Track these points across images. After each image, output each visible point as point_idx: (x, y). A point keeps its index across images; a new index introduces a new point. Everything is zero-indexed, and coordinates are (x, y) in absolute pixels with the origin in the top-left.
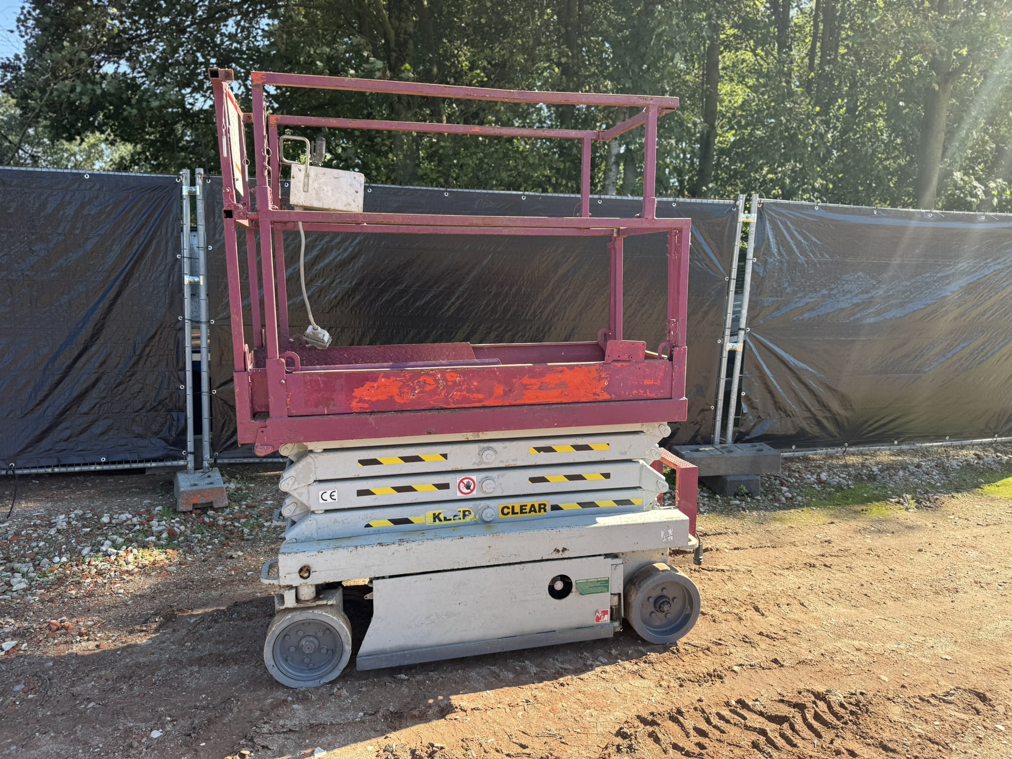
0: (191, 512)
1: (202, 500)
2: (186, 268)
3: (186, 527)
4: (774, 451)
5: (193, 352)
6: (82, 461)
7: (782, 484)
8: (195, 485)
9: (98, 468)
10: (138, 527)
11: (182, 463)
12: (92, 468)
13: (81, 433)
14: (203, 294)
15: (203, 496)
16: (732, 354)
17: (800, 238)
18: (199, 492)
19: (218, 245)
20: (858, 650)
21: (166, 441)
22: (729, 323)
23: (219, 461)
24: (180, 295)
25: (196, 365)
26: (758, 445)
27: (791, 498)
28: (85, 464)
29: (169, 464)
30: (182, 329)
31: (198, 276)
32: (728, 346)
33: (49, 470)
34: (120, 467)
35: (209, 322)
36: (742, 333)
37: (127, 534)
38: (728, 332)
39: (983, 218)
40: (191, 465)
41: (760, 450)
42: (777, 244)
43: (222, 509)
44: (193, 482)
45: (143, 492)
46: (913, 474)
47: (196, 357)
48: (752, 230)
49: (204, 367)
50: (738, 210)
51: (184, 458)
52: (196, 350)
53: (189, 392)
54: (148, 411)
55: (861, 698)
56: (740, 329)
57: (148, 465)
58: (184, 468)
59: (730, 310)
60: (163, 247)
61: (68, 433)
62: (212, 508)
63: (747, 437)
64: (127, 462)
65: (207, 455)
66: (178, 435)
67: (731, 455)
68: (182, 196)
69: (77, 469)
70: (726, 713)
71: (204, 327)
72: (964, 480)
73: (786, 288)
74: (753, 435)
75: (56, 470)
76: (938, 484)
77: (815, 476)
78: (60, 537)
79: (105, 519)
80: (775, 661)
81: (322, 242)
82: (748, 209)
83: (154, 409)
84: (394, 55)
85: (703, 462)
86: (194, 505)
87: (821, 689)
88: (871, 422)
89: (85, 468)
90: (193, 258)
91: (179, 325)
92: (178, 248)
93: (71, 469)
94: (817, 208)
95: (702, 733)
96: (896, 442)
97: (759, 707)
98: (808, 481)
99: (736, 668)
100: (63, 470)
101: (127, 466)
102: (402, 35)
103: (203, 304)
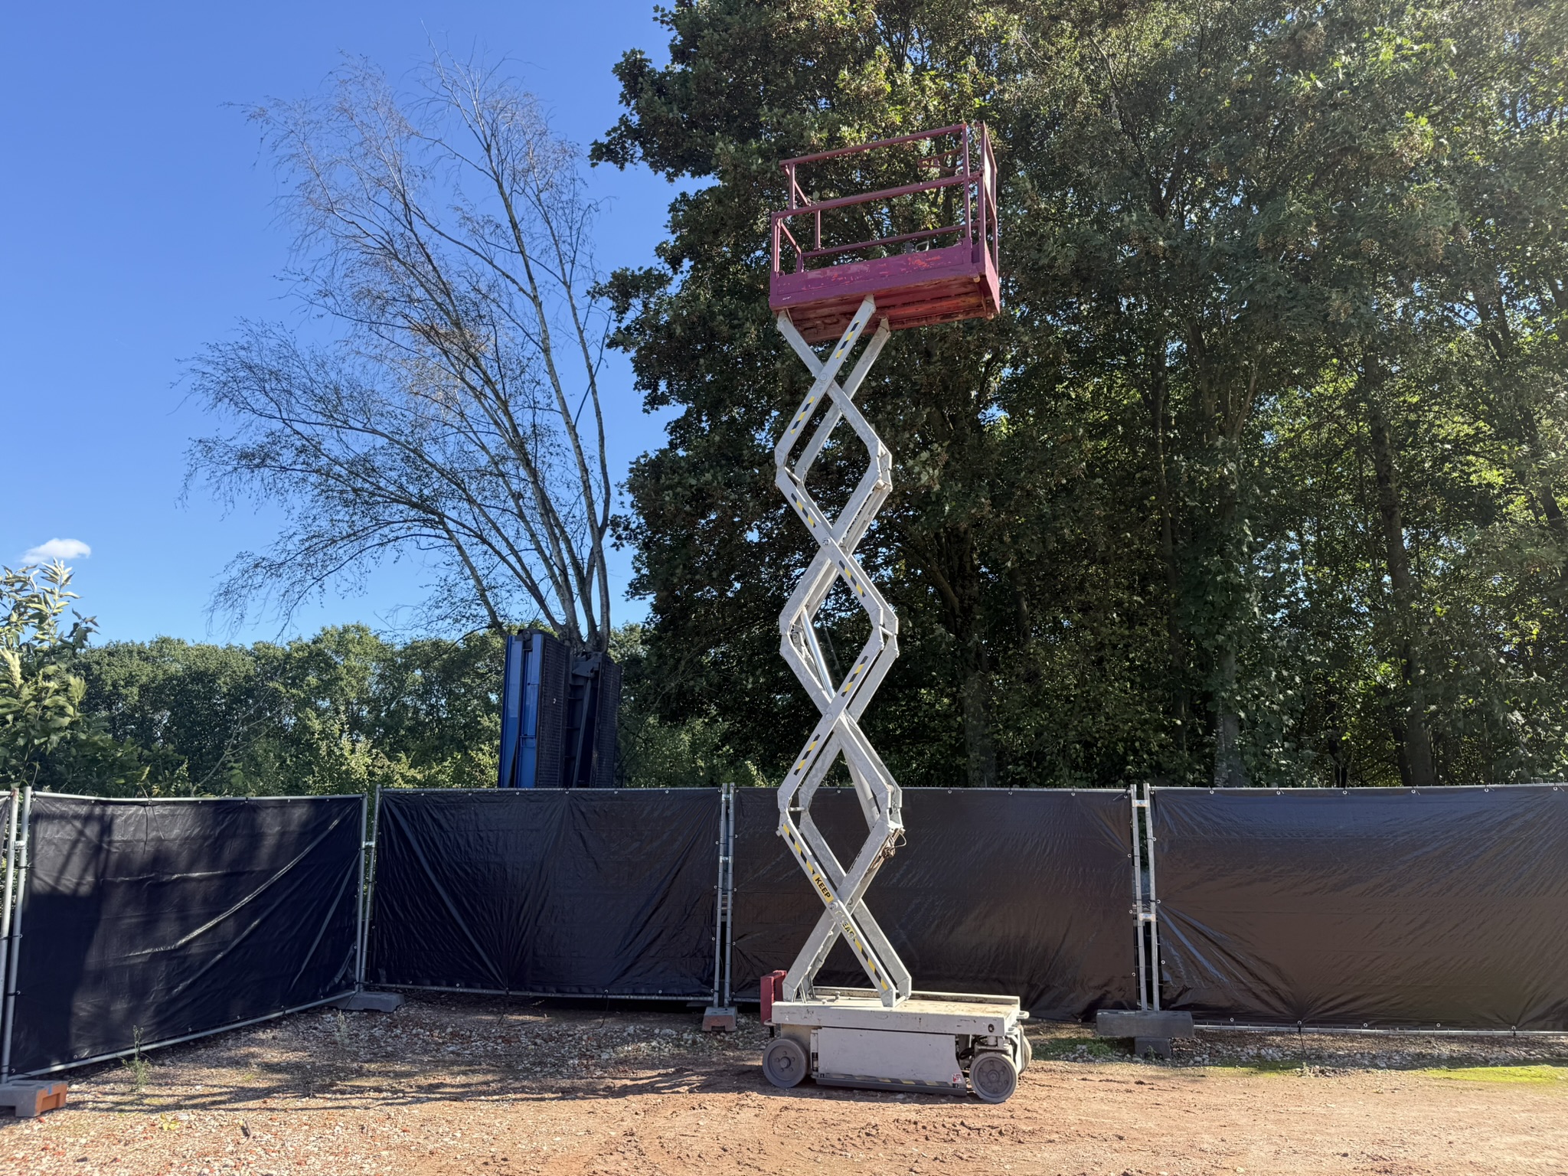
0: (710, 1032)
1: (718, 1025)
2: (721, 852)
4: (1186, 1017)
5: (722, 915)
6: (647, 992)
9: (657, 998)
10: (675, 1037)
11: (710, 999)
12: (652, 998)
13: (649, 971)
14: (730, 870)
15: (718, 1022)
16: (1148, 924)
17: (1201, 820)
18: (718, 1019)
19: (742, 834)
22: (1139, 895)
23: (735, 1001)
24: (716, 871)
25: (724, 924)
28: (649, 995)
29: (701, 998)
30: (716, 895)
31: (728, 856)
32: (1142, 917)
33: (628, 997)
34: (670, 998)
35: (733, 891)
36: (1153, 905)
38: (1140, 905)
40: (716, 1001)
42: (1177, 824)
43: (731, 1032)
44: (716, 1013)
47: (724, 918)
48: (1148, 813)
49: (729, 924)
50: (1131, 798)
51: (711, 995)
52: (724, 913)
53: (718, 943)
54: (691, 957)
56: (1151, 902)
57: (688, 998)
58: (711, 1004)
59: (1138, 884)
60: (708, 836)
61: (641, 971)
62: (725, 1031)
63: (1172, 1005)
64: (675, 995)
65: (727, 994)
66: (708, 976)
68: (721, 801)
69: (644, 998)
71: (730, 894)
74: (1178, 1004)
75: (631, 997)
79: (657, 1031)
83: (694, 955)
86: (713, 1027)
89: (648, 998)
90: (727, 844)
91: (714, 893)
92: (717, 839)
93: (640, 998)
94: (1212, 792)
96: (1366, 1025)
98: (1244, 1054)
100: (636, 998)
101: (675, 998)
103: (730, 876)
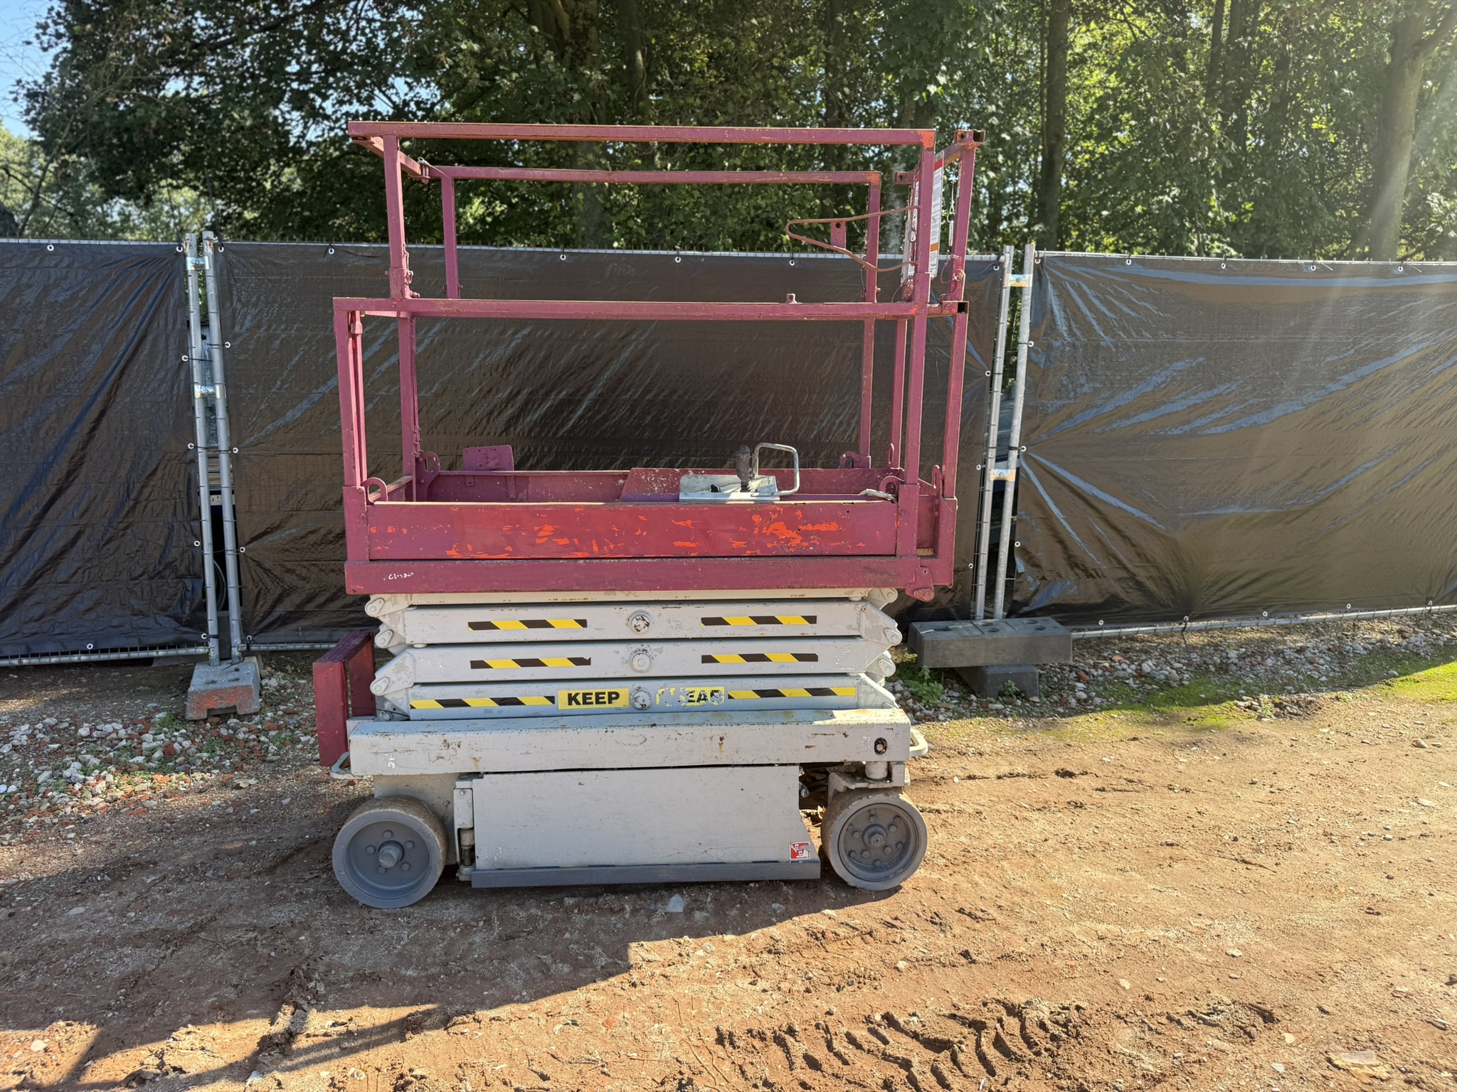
0: (205, 721)
1: (221, 704)
2: (197, 377)
3: (193, 742)
4: (1062, 630)
5: (212, 493)
6: (61, 649)
7: (1079, 679)
8: (213, 682)
9: (84, 658)
10: (124, 743)
11: (201, 650)
12: (75, 658)
13: (59, 609)
14: (221, 412)
15: (221, 698)
16: (1000, 485)
17: (1103, 309)
18: (215, 692)
19: (239, 340)
20: (1101, 938)
21: (177, 619)
22: (993, 441)
23: (253, 648)
24: (190, 414)
25: (216, 512)
26: (1040, 621)
27: (1085, 701)
28: (64, 654)
29: (182, 651)
30: (194, 461)
31: (213, 384)
32: (994, 474)
33: (15, 662)
34: (113, 656)
35: (231, 449)
36: (1014, 454)
37: (107, 753)
38: (992, 454)
39: (1401, 270)
40: (214, 654)
41: (1041, 629)
42: (1067, 319)
43: (249, 716)
44: (211, 678)
45: (153, 691)
46: (1288, 662)
47: (216, 500)
48: (1027, 298)
49: (227, 515)
50: (1002, 270)
51: (205, 644)
52: (215, 492)
53: (208, 550)
54: (151, 578)
55: (1074, 1015)
56: (1011, 448)
57: (154, 654)
58: (204, 658)
59: (995, 421)
60: (161, 346)
61: (37, 611)
62: (236, 715)
63: (1026, 609)
64: (124, 650)
65: (236, 639)
66: (193, 612)
67: (995, 635)
68: (186, 272)
69: (54, 660)
70: (861, 1033)
71: (224, 458)
72: (1367, 672)
73: (1082, 385)
74: (1033, 606)
75: (25, 661)
76: (1324, 679)
77: (1133, 667)
78: (15, 756)
79: (84, 731)
80: (966, 954)
81: (387, 332)
82: (1019, 268)
83: (159, 574)
84: (570, 50)
85: (952, 647)
86: (209, 710)
87: (1018, 998)
88: (1221, 585)
89: (65, 659)
90: (207, 361)
91: (190, 456)
92: (184, 347)
93: (45, 660)
94: (1129, 263)
95: (813, 1064)
96: (1265, 614)
97: (914, 1024)
98: (1121, 674)
99: (901, 965)
100: (35, 661)
101: (124, 656)
102: (580, 21)
103: (222, 426)
